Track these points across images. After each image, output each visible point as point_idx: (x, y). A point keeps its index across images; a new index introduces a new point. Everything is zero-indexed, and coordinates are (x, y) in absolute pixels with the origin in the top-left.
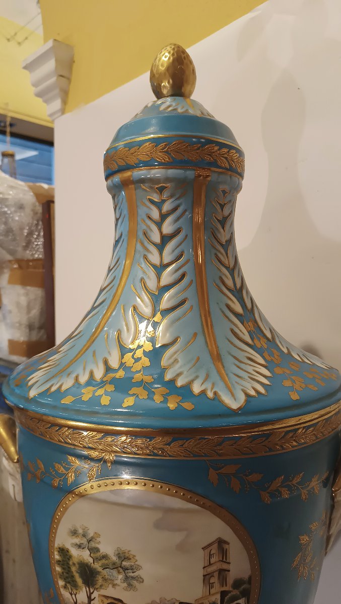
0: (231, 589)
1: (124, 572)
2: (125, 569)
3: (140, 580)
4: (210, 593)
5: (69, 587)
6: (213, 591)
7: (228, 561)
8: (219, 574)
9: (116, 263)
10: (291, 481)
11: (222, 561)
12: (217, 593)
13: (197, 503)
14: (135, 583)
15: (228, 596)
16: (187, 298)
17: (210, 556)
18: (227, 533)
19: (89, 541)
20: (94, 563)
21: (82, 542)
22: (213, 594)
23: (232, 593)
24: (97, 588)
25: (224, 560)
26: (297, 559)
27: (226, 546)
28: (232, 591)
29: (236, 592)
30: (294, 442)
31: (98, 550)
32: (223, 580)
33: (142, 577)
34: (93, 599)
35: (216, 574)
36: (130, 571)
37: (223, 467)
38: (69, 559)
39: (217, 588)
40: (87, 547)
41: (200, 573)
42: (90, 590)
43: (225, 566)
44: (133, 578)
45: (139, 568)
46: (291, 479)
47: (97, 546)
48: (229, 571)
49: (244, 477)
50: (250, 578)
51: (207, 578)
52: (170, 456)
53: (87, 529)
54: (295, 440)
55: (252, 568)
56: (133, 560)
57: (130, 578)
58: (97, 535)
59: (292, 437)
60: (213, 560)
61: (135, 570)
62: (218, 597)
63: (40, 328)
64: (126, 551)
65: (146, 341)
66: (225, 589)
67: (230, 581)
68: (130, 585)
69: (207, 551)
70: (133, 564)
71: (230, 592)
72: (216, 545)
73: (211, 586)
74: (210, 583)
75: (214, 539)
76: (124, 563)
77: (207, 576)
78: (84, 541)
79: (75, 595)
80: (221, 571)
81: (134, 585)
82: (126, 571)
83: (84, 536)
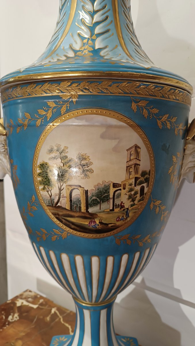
0: (140, 177)
1: (82, 167)
3: (91, 171)
4: (129, 178)
5: (47, 187)
6: (131, 176)
7: (139, 159)
8: (135, 166)
9: (63, 18)
10: (172, 119)
11: (136, 159)
12: (133, 178)
13: (125, 122)
14: (88, 173)
15: (138, 181)
16: (110, 29)
17: (131, 155)
19: (61, 153)
20: (64, 166)
21: (56, 155)
22: (131, 179)
23: (140, 179)
24: (65, 182)
25: (138, 158)
26: (171, 169)
27: (139, 150)
28: (140, 178)
29: (142, 179)
30: (174, 96)
31: (66, 157)
33: (93, 169)
34: (63, 189)
35: (133, 166)
36: (86, 166)
37: (139, 101)
38: (47, 169)
39: (133, 175)
40: (59, 157)
42: (60, 184)
43: (138, 162)
45: (91, 163)
46: (171, 118)
47: (66, 154)
48: (140, 165)
49: (150, 109)
50: (150, 171)
52: (111, 93)
53: (60, 145)
54: (174, 95)
55: (151, 166)
56: (88, 159)
57: (86, 171)
58: (66, 148)
59: (173, 93)
60: (132, 158)
61: (89, 165)
62: (134, 180)
64: (84, 155)
65: (89, 47)
66: (137, 176)
67: (140, 172)
68: (86, 175)
69: (129, 152)
70: (87, 162)
71: (139, 178)
72: (134, 149)
73: (130, 173)
74: (129, 172)
75: (133, 145)
76: (82, 162)
77: (129, 167)
78: (58, 154)
79: (51, 191)
80: (136, 165)
81: (88, 175)
82: (84, 167)
83: (58, 150)
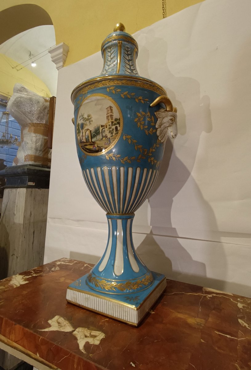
0: (114, 121)
2: (89, 119)
3: (92, 121)
4: (108, 122)
7: (113, 112)
11: (111, 112)
12: (110, 122)
13: (104, 97)
14: (91, 122)
17: (108, 111)
18: (112, 105)
19: (82, 116)
20: (83, 122)
21: (81, 118)
23: (114, 123)
24: (84, 129)
27: (112, 108)
29: (116, 122)
32: (112, 119)
35: (110, 116)
37: (110, 87)
39: (110, 120)
41: (106, 116)
42: (82, 130)
43: (112, 114)
44: (91, 121)
45: (92, 117)
49: (116, 90)
50: (120, 119)
51: (108, 117)
55: (120, 116)
61: (91, 119)
62: (111, 123)
63: (40, 151)
64: (89, 114)
66: (112, 121)
67: (114, 119)
68: (90, 123)
69: (107, 109)
72: (109, 108)
73: (109, 120)
75: (109, 106)
79: (80, 135)
